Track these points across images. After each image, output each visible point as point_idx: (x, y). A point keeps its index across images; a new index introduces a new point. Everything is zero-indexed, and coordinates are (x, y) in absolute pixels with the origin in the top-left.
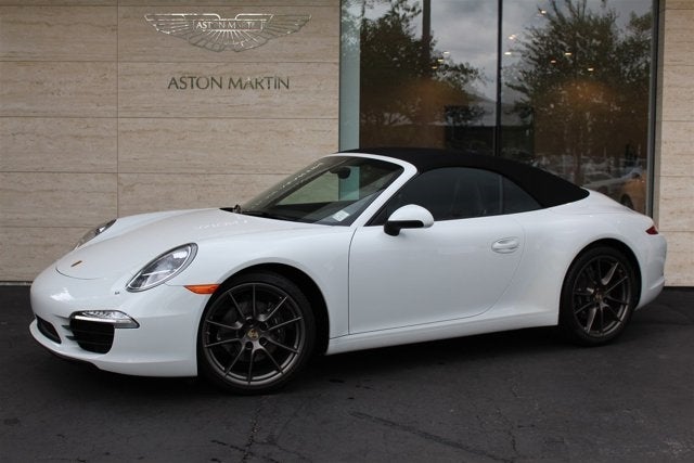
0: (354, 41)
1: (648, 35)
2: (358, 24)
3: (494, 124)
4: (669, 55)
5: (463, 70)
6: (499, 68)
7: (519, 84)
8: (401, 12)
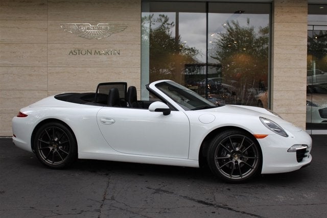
0: (146, 38)
1: (268, 35)
2: (148, 31)
3: (205, 73)
4: (276, 41)
5: (193, 50)
6: (207, 50)
7: (216, 56)
8: (166, 26)
